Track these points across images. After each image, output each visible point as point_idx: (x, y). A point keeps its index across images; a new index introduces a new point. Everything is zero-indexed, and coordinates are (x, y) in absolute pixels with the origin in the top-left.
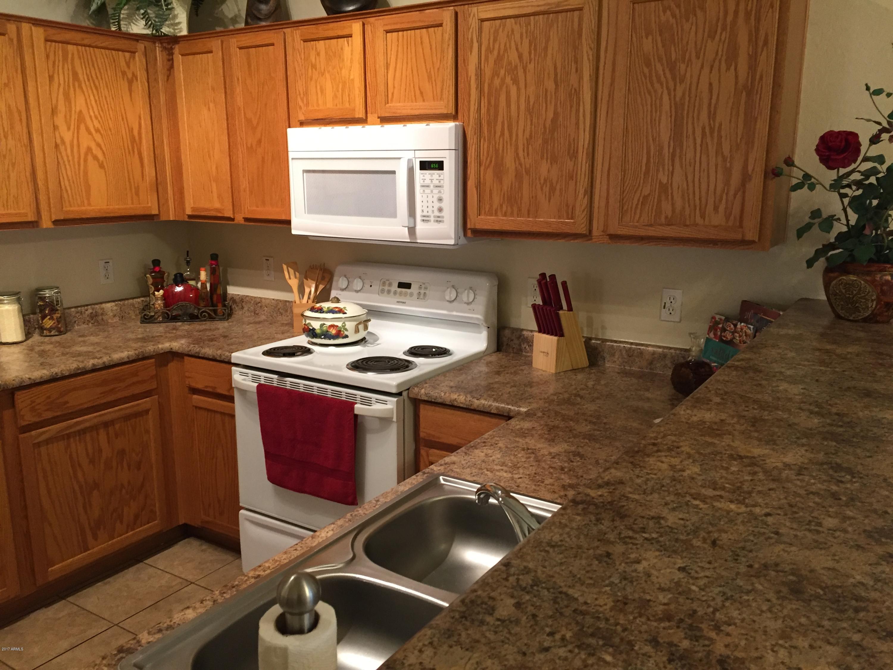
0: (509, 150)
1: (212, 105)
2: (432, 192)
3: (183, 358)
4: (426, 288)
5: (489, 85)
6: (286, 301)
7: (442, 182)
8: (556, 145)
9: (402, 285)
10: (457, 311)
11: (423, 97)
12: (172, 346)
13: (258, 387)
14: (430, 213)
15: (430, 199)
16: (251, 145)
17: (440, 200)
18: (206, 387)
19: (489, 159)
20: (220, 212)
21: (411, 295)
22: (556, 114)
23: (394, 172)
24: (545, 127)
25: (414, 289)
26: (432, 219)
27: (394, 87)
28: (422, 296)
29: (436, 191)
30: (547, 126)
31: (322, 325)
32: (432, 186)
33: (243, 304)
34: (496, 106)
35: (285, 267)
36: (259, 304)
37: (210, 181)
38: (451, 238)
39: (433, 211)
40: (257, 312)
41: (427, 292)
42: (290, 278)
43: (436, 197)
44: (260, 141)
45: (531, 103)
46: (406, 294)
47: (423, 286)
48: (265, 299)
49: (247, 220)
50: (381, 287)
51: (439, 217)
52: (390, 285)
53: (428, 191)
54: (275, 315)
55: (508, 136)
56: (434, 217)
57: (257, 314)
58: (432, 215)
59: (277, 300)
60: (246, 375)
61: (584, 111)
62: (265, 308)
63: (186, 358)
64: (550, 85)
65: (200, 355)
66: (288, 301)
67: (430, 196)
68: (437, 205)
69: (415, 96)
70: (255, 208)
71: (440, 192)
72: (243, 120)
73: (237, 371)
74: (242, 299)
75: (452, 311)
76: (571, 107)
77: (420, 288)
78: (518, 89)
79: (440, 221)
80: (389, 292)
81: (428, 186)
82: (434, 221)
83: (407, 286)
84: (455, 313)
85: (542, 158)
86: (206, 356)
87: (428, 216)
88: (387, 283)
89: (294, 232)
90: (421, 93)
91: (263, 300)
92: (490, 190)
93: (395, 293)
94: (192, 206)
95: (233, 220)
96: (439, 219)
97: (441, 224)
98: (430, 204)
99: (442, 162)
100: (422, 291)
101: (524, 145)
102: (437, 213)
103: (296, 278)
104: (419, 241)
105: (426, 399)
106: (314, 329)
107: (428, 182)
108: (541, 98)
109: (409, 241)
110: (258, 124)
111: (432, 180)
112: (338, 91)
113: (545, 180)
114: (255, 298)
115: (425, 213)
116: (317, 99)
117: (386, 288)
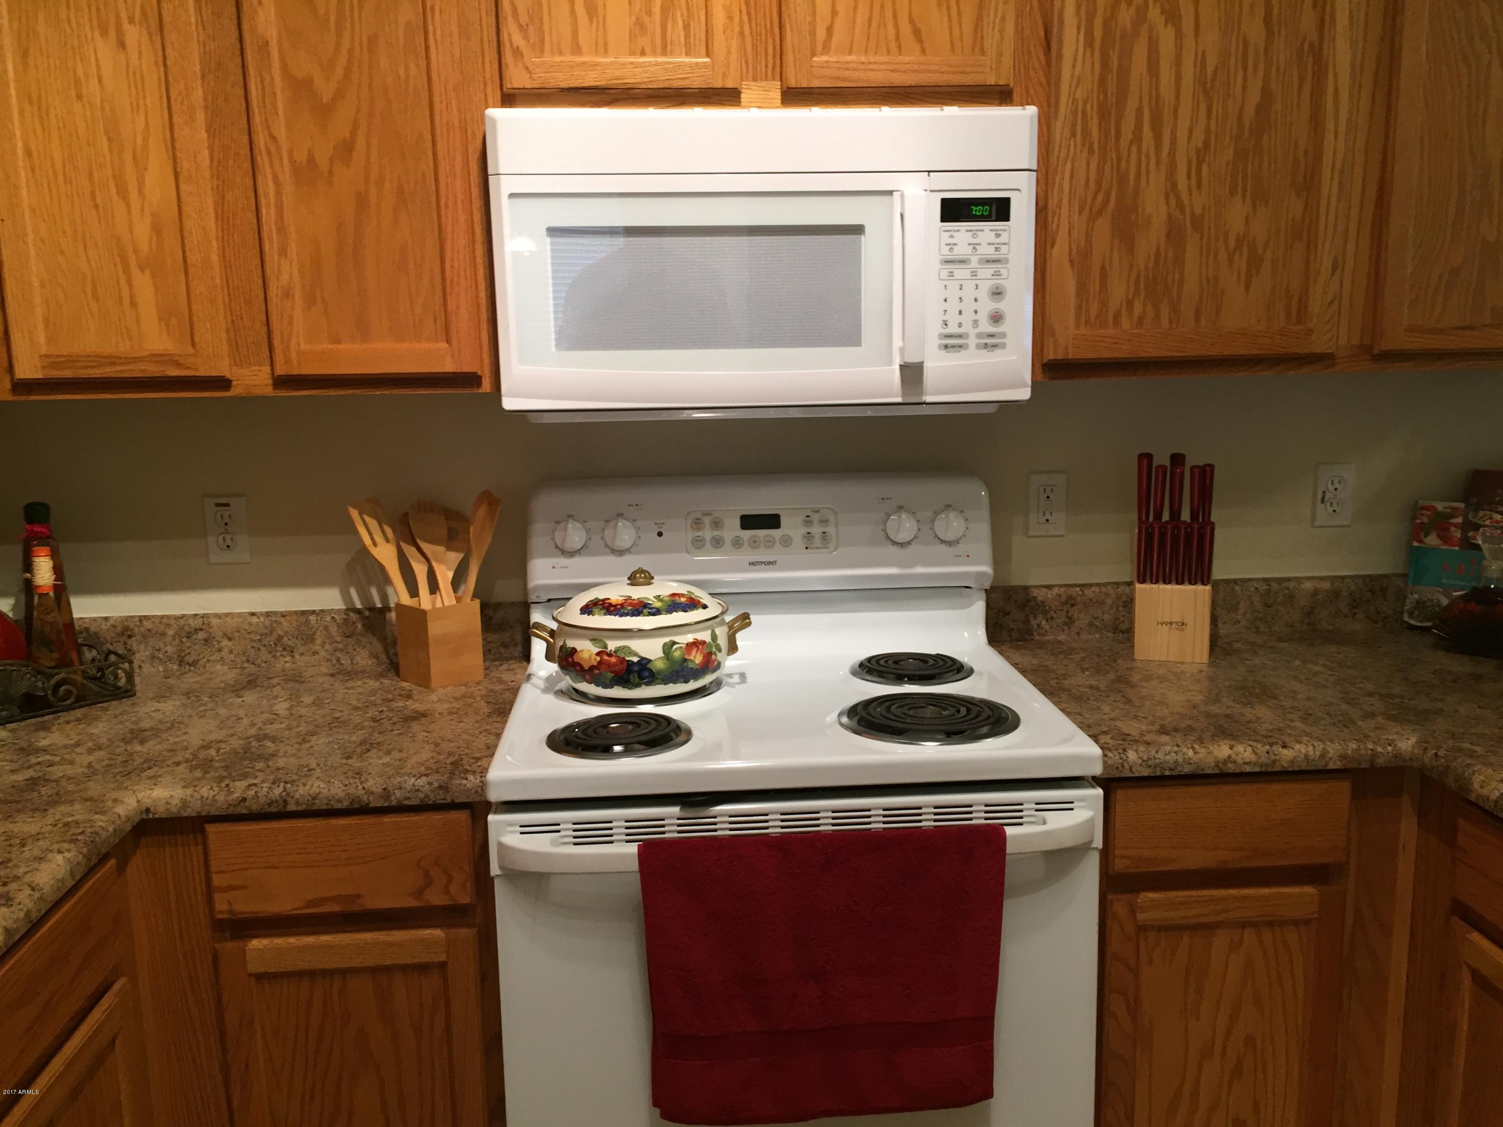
0: (1153, 175)
1: (133, 34)
2: (974, 274)
3: (203, 831)
4: (824, 522)
5: (1106, 25)
6: (303, 613)
7: (1004, 249)
8: (1266, 164)
9: (749, 522)
10: (925, 564)
11: (920, 41)
12: (147, 802)
13: (641, 854)
14: (967, 328)
15: (969, 292)
16: (311, 159)
17: (997, 293)
18: (321, 901)
19: (1100, 197)
20: (178, 365)
21: (786, 542)
22: (1266, 94)
23: (857, 230)
24: (1240, 125)
25: (790, 526)
26: (972, 341)
27: (834, 13)
28: (817, 541)
29: (986, 272)
30: (1247, 122)
31: (668, 648)
32: (974, 260)
33: (133, 643)
34: (1124, 72)
35: (354, 513)
36: (201, 635)
37: (127, 271)
38: (1023, 385)
39: (976, 322)
40: (191, 659)
41: (830, 530)
42: (375, 544)
43: (986, 286)
44: (346, 149)
45: (1210, 70)
46: (770, 544)
47: (815, 517)
48: (218, 616)
49: (282, 382)
50: (691, 535)
51: (991, 336)
52: (717, 524)
53: (961, 273)
54: (265, 655)
55: (1152, 142)
56: (979, 336)
57: (194, 664)
58: (973, 333)
59: (268, 614)
60: (553, 828)
61: (1336, 90)
62: (225, 642)
63: (211, 828)
64: (1256, 32)
65: (292, 807)
66: (313, 612)
67: (969, 285)
68: (987, 306)
69: (898, 38)
70: (326, 346)
71: (997, 274)
72: (278, 81)
73: (511, 824)
74: (126, 629)
75: (913, 566)
76: (1302, 79)
77: (808, 521)
78: (1179, 35)
79: (995, 346)
80: (718, 543)
81: (962, 262)
82: (978, 346)
83: (771, 521)
84: (920, 570)
85: (1232, 192)
86: (319, 805)
87: (960, 336)
88: (707, 520)
89: (509, 403)
90: (917, 32)
91: (214, 622)
92: (1103, 269)
93: (737, 543)
94: (44, 351)
95: (223, 383)
96: (991, 343)
97: (997, 351)
98: (968, 306)
99: (1007, 201)
100: (816, 530)
101: (1189, 164)
102: (986, 326)
103: (388, 541)
104: (929, 399)
105: (1146, 772)
106: (644, 663)
107: (963, 250)
108: (1233, 59)
109: (899, 400)
110: (339, 95)
111: (974, 246)
112: (649, 13)
113: (1239, 242)
114: (178, 618)
115: (953, 329)
116: (575, 33)
117: (708, 534)
